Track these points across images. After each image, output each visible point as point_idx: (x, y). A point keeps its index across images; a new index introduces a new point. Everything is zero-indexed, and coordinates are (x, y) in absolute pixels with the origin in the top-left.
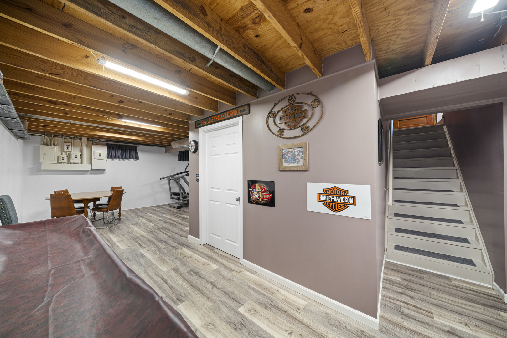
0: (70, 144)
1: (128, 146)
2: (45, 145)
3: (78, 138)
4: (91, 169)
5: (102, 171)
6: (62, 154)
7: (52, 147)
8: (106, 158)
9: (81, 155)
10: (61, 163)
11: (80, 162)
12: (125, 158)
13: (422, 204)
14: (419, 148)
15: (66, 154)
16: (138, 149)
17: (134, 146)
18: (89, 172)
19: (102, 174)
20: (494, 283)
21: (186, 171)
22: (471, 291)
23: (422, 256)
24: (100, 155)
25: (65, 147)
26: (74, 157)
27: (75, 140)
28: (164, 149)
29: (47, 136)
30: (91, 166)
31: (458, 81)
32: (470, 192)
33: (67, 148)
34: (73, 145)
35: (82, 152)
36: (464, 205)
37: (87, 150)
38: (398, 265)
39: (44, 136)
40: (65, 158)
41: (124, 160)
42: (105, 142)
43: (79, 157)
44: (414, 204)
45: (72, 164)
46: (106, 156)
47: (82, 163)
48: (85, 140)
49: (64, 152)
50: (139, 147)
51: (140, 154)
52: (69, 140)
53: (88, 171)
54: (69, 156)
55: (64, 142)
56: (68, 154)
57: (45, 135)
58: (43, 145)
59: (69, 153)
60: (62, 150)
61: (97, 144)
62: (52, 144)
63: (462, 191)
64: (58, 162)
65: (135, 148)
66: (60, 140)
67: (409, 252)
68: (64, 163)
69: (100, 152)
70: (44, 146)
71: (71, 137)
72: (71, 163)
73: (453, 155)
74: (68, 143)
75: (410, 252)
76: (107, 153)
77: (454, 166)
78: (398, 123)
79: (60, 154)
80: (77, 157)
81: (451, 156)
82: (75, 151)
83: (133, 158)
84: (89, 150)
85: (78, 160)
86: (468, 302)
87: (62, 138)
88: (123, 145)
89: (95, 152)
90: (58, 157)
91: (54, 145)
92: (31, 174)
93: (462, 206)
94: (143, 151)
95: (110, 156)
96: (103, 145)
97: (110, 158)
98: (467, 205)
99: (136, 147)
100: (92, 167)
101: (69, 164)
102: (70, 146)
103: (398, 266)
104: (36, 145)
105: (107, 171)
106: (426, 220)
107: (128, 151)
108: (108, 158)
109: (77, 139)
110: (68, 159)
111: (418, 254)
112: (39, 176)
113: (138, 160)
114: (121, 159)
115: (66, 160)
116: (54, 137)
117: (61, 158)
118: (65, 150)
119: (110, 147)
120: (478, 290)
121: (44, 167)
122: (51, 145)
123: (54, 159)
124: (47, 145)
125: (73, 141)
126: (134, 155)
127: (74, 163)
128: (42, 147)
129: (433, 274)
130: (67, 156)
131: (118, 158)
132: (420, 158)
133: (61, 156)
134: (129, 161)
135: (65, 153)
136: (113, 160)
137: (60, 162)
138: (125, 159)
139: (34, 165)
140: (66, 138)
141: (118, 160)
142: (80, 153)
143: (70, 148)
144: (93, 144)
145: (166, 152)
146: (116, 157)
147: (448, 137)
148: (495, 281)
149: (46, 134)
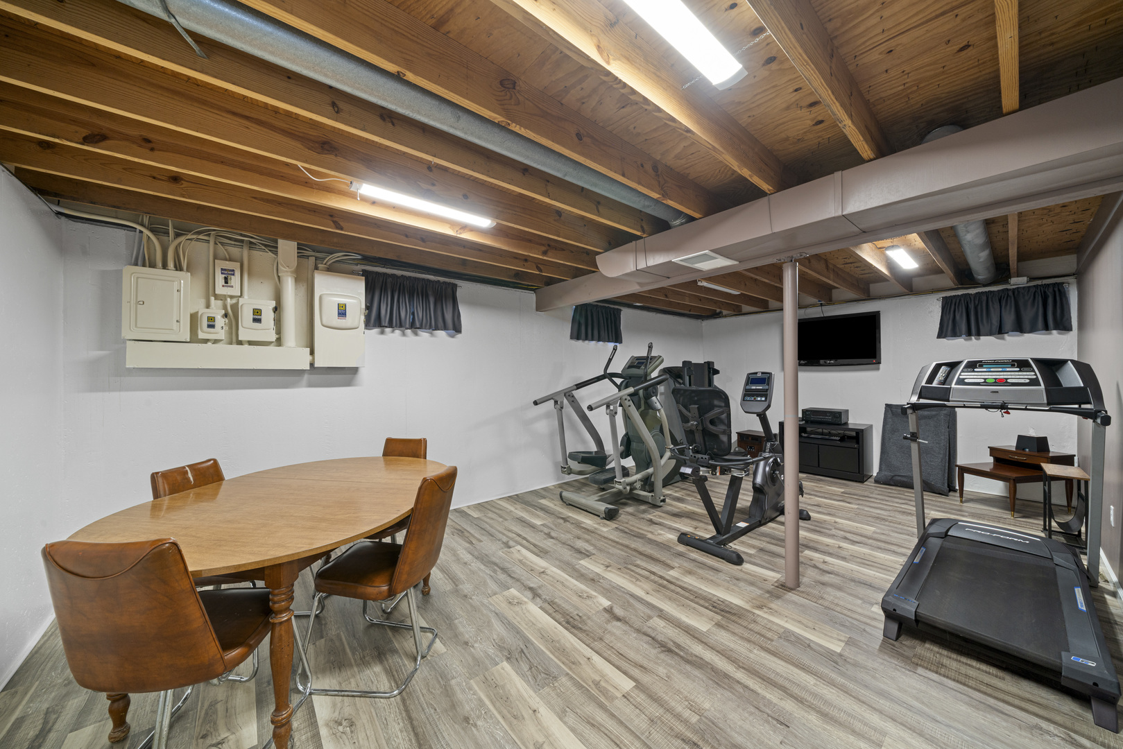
0: (235, 266)
1: (429, 280)
2: (144, 265)
3: (265, 246)
4: (312, 365)
5: (345, 375)
6: (208, 306)
7: (171, 273)
8: (362, 325)
9: (275, 309)
10: (206, 341)
11: (273, 337)
12: (420, 328)
15: (225, 307)
16: (460, 293)
17: (449, 283)
18: (306, 376)
19: (349, 383)
21: (608, 372)
24: (342, 313)
25: (220, 279)
26: (251, 317)
27: (256, 254)
28: (531, 297)
29: (152, 230)
30: (312, 353)
33: (226, 282)
34: (248, 270)
35: (278, 298)
37: (296, 295)
39: (139, 228)
40: (220, 322)
41: (416, 334)
42: (357, 264)
43: (268, 316)
45: (246, 346)
46: (363, 318)
47: (279, 342)
48: (288, 248)
49: (217, 297)
50: (465, 289)
51: (467, 315)
52: (235, 251)
53: (300, 372)
54: (232, 315)
55: (215, 257)
56: (232, 306)
57: (142, 225)
58: (136, 264)
59: (234, 301)
60: (210, 293)
61: (331, 269)
62: (171, 264)
64: (194, 339)
65: (449, 290)
66: (198, 248)
68: (216, 341)
69: (342, 300)
70: (139, 269)
71: (242, 241)
72: (240, 343)
74: (230, 260)
76: (364, 306)
79: (200, 307)
80: (263, 317)
82: (256, 297)
83: (445, 328)
84: (303, 289)
85: (266, 331)
87: (208, 241)
88: (415, 279)
89: (326, 299)
90: (194, 318)
91: (178, 267)
92: (94, 388)
94: (474, 303)
95: (374, 320)
96: (352, 273)
97: (375, 326)
99: (454, 287)
100: (314, 359)
101: (235, 347)
102: (238, 273)
104: (110, 267)
105: (363, 374)
107: (432, 300)
108: (368, 325)
109: (261, 250)
110: (231, 328)
112: (123, 394)
113: (459, 336)
114: (409, 331)
115: (220, 331)
116: (177, 235)
117: (205, 323)
118: (220, 290)
119: (375, 286)
121: (137, 357)
122: (165, 266)
123: (175, 325)
124: (152, 265)
125: (249, 256)
126: (449, 317)
127: (251, 343)
128: (134, 276)
130: (226, 315)
131: (401, 325)
133: (205, 313)
134: (433, 339)
135: (220, 303)
136: (382, 333)
137: (201, 335)
138: (419, 332)
139: (101, 349)
140: (222, 244)
141: (398, 332)
142: (273, 304)
143: (235, 280)
144: (316, 268)
145: (539, 308)
146: (395, 323)
149: (146, 221)
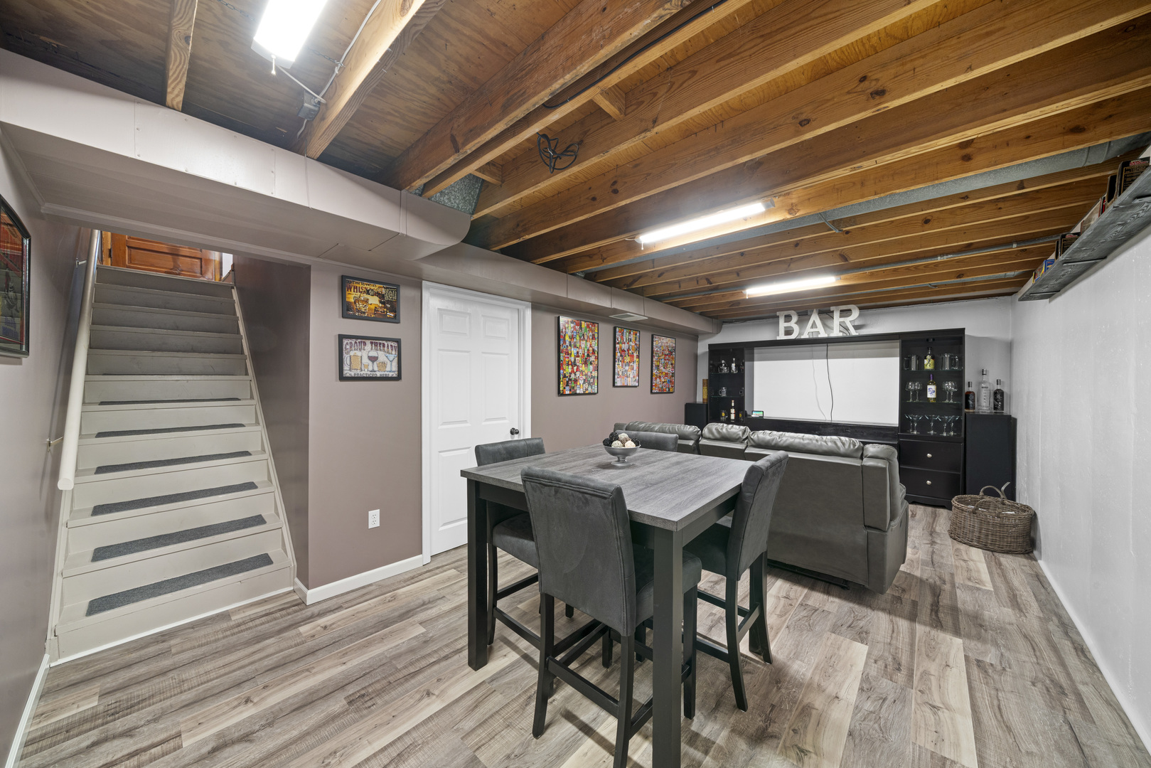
13: (177, 464)
14: (177, 329)
20: (297, 580)
22: (262, 619)
23: (169, 596)
31: (238, 185)
32: (269, 425)
36: (260, 449)
38: (98, 657)
44: (154, 469)
63: (257, 423)
67: (133, 602)
73: (246, 351)
75: (137, 601)
77: (247, 374)
78: (125, 252)
81: (242, 352)
86: (256, 645)
93: (257, 453)
98: (264, 450)
103: (99, 660)
106: (183, 501)
111: (160, 594)
120: (273, 608)
129: (193, 626)
132: (178, 351)
147: (239, 313)
148: (298, 576)
